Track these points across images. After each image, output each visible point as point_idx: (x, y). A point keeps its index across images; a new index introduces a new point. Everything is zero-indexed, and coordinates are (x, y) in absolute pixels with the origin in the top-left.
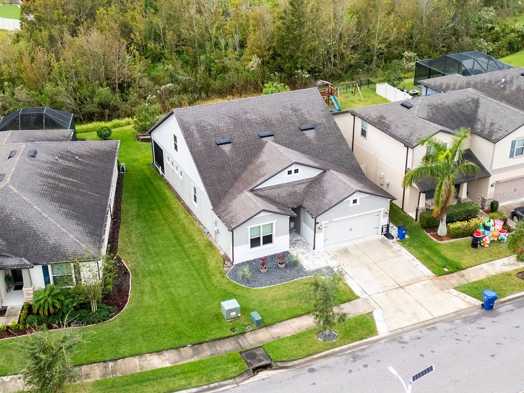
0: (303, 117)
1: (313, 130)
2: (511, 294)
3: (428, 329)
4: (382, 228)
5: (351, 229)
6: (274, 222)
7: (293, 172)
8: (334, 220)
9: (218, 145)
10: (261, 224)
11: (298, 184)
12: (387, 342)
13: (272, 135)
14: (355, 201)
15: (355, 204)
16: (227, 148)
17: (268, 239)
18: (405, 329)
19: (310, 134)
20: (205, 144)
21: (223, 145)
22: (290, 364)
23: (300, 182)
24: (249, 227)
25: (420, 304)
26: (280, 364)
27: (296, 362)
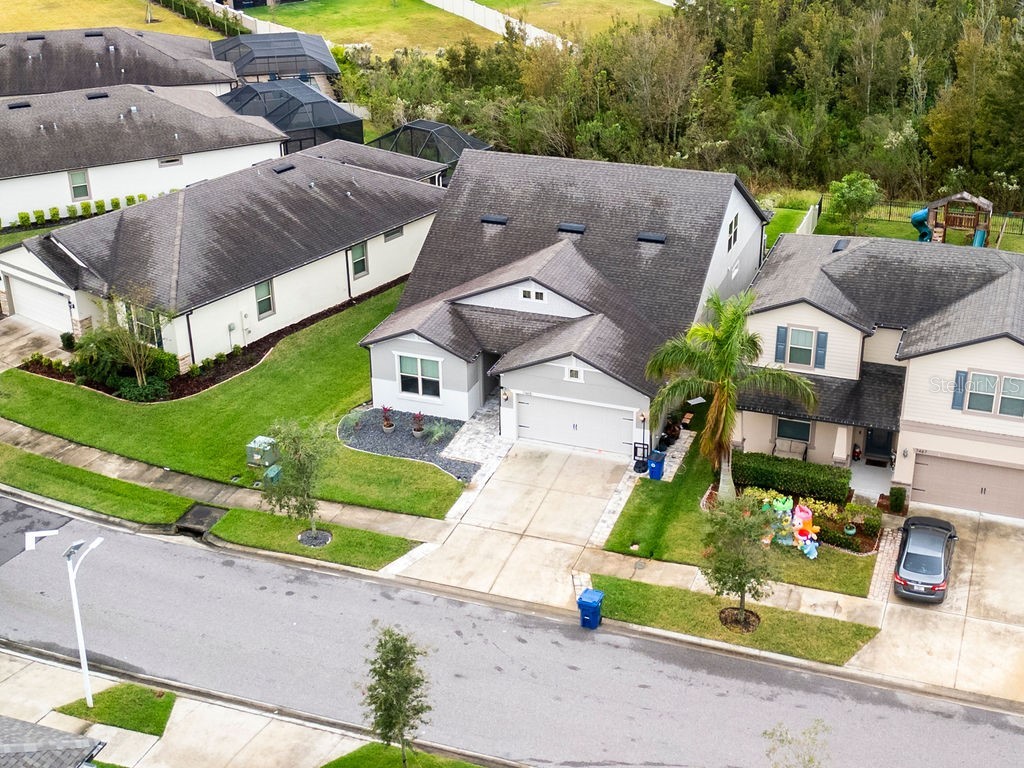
0: (661, 218)
1: (660, 246)
2: (663, 628)
3: (450, 602)
4: (636, 448)
5: (575, 426)
6: (440, 360)
7: (533, 295)
8: (534, 394)
9: (483, 221)
10: (419, 357)
11: (538, 320)
12: (371, 584)
13: (581, 233)
14: (574, 374)
15: (573, 380)
16: (491, 231)
17: (432, 388)
18: (422, 584)
19: (649, 251)
20: (465, 215)
21: (490, 225)
22: (219, 544)
23: (543, 318)
24: (397, 354)
25: (503, 567)
26: (210, 539)
27: (229, 546)
